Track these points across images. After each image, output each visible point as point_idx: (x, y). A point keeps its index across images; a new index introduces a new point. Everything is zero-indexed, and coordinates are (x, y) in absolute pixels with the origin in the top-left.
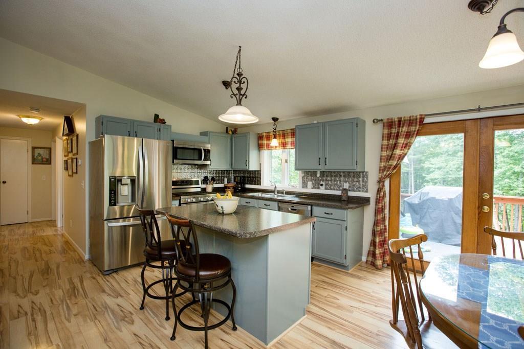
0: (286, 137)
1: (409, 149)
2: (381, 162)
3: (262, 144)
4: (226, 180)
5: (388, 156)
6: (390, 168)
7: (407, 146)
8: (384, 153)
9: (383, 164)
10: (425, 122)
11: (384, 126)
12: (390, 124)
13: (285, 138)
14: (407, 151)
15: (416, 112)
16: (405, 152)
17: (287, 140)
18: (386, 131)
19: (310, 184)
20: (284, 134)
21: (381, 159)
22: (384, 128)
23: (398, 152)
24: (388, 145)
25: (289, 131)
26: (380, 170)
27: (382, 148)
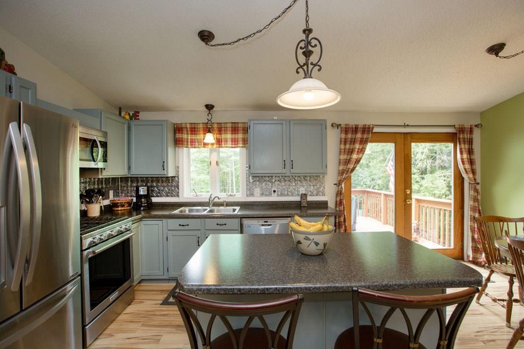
0: (223, 132)
1: (363, 154)
2: (339, 165)
3: (182, 138)
4: (111, 193)
5: (346, 159)
6: (348, 171)
7: (362, 151)
8: (342, 157)
9: (341, 168)
10: (374, 131)
11: (341, 131)
12: (346, 130)
13: (221, 134)
14: (362, 156)
15: (368, 122)
16: (360, 157)
17: (223, 136)
18: (343, 136)
19: (257, 191)
20: (221, 128)
21: (340, 163)
22: (341, 133)
23: (355, 156)
24: (345, 149)
25: (229, 125)
26: (339, 173)
27: (340, 152)
